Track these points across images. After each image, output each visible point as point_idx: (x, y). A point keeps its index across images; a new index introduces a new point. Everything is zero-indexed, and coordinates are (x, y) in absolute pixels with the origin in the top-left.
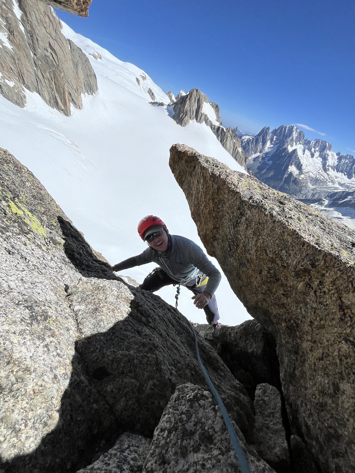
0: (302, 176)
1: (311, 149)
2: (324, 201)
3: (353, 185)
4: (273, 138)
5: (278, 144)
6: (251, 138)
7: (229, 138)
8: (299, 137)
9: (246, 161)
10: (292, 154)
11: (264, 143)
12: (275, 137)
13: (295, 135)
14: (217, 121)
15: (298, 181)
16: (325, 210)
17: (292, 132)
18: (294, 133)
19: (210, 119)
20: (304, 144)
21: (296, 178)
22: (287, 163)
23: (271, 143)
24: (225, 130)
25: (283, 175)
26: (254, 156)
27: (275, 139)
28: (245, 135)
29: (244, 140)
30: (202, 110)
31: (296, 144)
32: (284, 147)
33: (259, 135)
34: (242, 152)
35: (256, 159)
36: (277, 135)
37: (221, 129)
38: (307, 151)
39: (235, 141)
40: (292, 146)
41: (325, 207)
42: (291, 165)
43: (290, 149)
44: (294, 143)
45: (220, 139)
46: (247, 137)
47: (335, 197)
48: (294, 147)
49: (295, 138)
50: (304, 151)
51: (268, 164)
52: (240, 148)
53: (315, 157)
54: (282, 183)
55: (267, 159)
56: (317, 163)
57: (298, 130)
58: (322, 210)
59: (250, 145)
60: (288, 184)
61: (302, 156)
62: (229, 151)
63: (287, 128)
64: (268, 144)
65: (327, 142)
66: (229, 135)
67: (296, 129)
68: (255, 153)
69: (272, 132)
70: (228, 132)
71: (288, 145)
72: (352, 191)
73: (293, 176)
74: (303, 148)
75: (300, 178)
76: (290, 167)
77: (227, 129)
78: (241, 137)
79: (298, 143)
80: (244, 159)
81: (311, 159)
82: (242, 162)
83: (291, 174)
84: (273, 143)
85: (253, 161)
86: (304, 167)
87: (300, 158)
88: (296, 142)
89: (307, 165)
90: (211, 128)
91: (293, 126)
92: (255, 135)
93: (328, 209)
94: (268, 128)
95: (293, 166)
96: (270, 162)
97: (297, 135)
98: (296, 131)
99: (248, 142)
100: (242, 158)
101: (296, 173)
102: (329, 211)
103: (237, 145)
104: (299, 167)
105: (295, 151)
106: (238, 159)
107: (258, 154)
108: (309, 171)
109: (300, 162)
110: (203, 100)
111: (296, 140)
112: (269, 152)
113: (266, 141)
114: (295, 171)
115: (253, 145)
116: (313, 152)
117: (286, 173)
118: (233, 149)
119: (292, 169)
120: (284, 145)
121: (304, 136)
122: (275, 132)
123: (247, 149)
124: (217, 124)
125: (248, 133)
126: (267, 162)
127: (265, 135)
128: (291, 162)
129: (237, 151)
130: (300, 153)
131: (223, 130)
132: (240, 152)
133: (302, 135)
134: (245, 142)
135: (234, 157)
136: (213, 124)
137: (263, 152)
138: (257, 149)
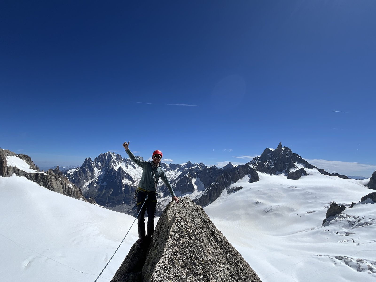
0: (136, 183)
1: (131, 163)
2: (160, 194)
3: (169, 176)
4: (98, 165)
5: (104, 167)
6: (77, 171)
7: (53, 180)
8: (118, 158)
9: (81, 193)
10: (120, 171)
11: (92, 171)
12: (99, 163)
13: (114, 158)
14: (32, 169)
15: (135, 188)
16: (164, 200)
17: (111, 157)
18: (113, 157)
19: (21, 169)
20: (124, 162)
21: (132, 187)
22: (119, 178)
23: (98, 169)
24: (46, 174)
25: (121, 189)
26: (87, 184)
27: (100, 165)
28: (70, 169)
29: (70, 174)
30: (6, 164)
31: (119, 164)
32: (111, 168)
33: (84, 165)
34: (74, 186)
35: (91, 185)
36: (100, 162)
37: (39, 175)
38: (128, 166)
39: (61, 180)
40: (116, 166)
41: (163, 197)
42: (123, 179)
43: (116, 168)
44: (116, 163)
45: (42, 183)
46: (73, 171)
47: (164, 188)
48: (118, 166)
49: (115, 160)
50: (127, 166)
51: (104, 186)
52: (70, 184)
53: (136, 167)
54: (124, 195)
55: (101, 181)
56: (140, 171)
57: (115, 154)
58: (162, 201)
59: (79, 176)
60: (129, 194)
61: (127, 170)
62: (58, 191)
63: (106, 155)
64: (96, 170)
65: (138, 156)
66: (52, 177)
67: (113, 154)
68: (87, 180)
69: (95, 161)
70: (50, 174)
71: (113, 166)
72: (171, 180)
73: (129, 186)
74: (125, 164)
75: (135, 186)
76: (123, 181)
77: (48, 172)
78: (66, 173)
79: (119, 162)
80: (79, 192)
81: (134, 170)
82: (77, 194)
83: (126, 186)
84: (100, 168)
85: (88, 188)
86: (133, 177)
87: (126, 172)
88: (117, 162)
89: (135, 175)
90: (27, 177)
91: (110, 152)
92: (80, 167)
93: (165, 198)
94: (90, 159)
95: (125, 179)
96: (105, 183)
97: (115, 158)
98: (114, 155)
99: (75, 174)
100: (76, 191)
101: (130, 183)
102: (167, 199)
103: (66, 182)
104: (129, 178)
105: (120, 168)
106: (72, 194)
107: (90, 181)
108: (138, 178)
109: (128, 175)
110: (5, 155)
111: (117, 161)
112: (100, 175)
113: (92, 169)
114: (128, 182)
115: (81, 175)
116: (133, 165)
117: (122, 186)
118: (63, 188)
119: (125, 181)
120: (109, 167)
121: (121, 157)
122: (97, 160)
123: (77, 180)
124: (33, 172)
125: (72, 167)
126: (102, 184)
127: (89, 164)
128: (122, 177)
129: (67, 187)
130: (124, 168)
131: (42, 175)
132: (71, 187)
133: (119, 157)
134: (72, 175)
135: (67, 193)
136: (28, 173)
137: (94, 178)
138: (87, 177)
